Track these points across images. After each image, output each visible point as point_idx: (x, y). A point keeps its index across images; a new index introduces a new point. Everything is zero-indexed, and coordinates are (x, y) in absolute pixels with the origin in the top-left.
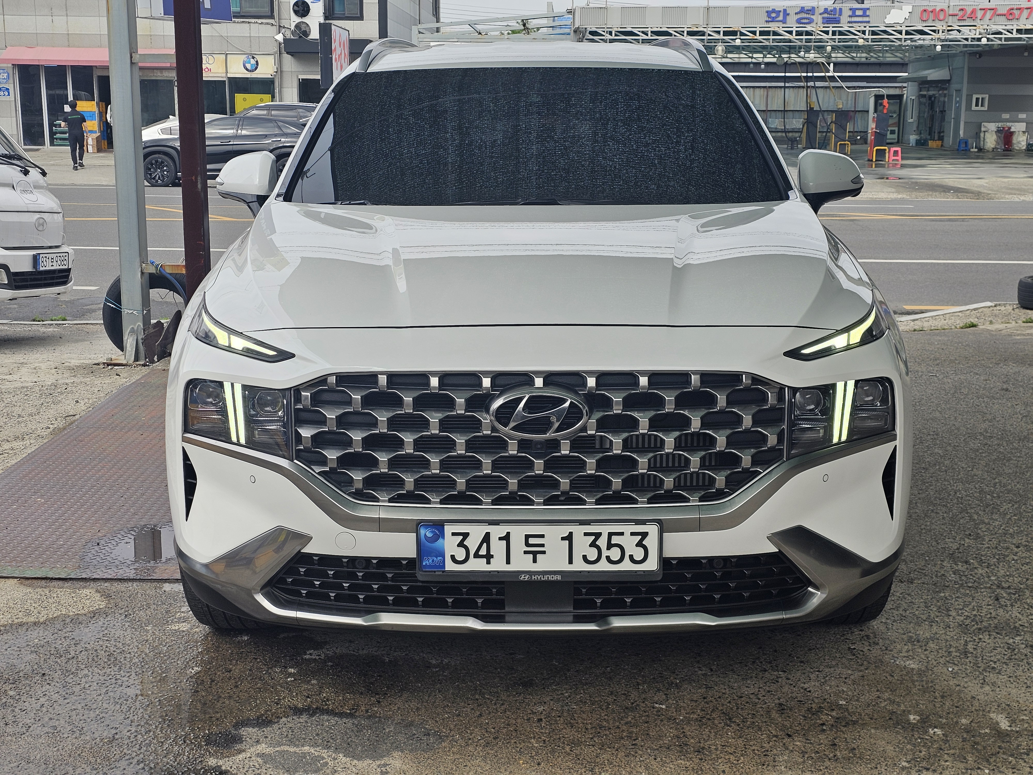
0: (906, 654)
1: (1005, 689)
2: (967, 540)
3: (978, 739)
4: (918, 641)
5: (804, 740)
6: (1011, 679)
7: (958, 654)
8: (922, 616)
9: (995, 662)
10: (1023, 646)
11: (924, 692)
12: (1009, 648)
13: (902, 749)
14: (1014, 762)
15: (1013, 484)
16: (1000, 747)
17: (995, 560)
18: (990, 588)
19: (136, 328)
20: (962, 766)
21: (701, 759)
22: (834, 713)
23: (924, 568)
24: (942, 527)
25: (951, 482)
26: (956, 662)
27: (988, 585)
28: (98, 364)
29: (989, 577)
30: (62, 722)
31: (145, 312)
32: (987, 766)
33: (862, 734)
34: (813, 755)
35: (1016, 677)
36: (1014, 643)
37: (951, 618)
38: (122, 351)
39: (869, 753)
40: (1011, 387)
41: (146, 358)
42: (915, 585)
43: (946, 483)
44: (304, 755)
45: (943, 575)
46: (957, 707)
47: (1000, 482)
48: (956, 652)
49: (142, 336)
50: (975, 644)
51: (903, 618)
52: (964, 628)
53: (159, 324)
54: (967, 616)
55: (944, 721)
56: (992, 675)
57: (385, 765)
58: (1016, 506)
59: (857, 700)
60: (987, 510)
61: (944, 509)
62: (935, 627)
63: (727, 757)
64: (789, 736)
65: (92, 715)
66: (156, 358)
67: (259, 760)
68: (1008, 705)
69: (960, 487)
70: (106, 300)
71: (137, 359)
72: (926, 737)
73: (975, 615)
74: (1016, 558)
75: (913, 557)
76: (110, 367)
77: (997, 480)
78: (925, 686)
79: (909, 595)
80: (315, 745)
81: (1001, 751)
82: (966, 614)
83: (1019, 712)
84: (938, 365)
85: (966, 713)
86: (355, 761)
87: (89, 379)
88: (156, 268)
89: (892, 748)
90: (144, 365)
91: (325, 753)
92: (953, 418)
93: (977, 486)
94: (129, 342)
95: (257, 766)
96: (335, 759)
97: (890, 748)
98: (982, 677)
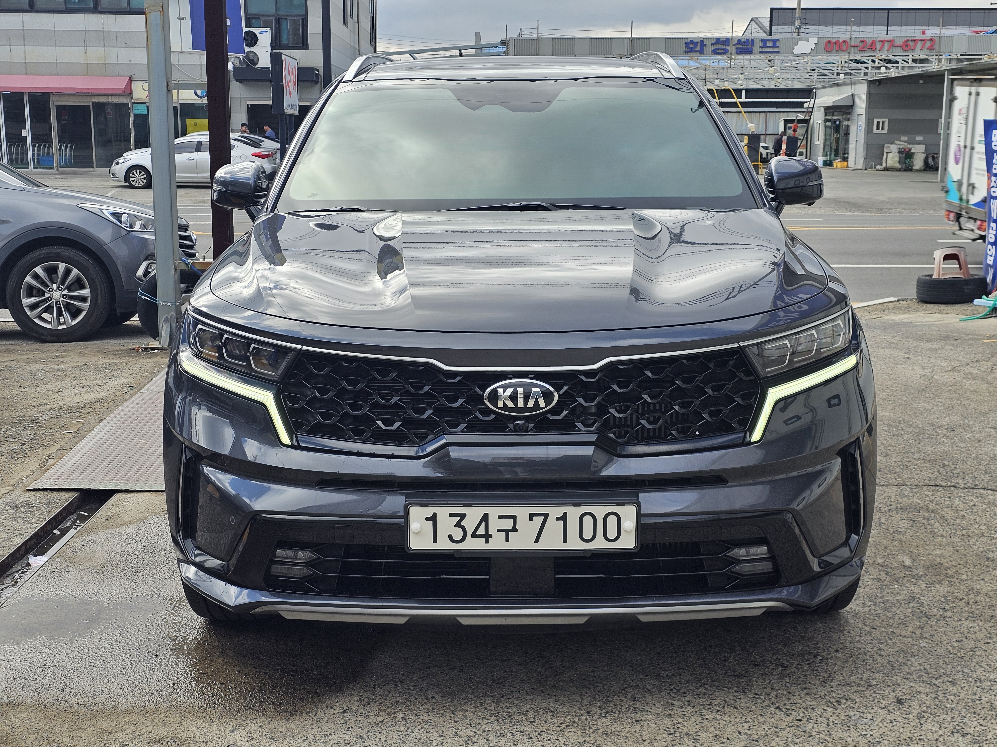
12: (911, 520)
14: (915, 581)
16: (905, 574)
19: (169, 317)
28: (136, 349)
29: (896, 479)
31: (177, 303)
32: (896, 583)
38: (158, 339)
49: (174, 324)
68: (911, 552)
70: (141, 293)
71: (171, 343)
74: (916, 467)
88: (188, 265)
94: (164, 331)
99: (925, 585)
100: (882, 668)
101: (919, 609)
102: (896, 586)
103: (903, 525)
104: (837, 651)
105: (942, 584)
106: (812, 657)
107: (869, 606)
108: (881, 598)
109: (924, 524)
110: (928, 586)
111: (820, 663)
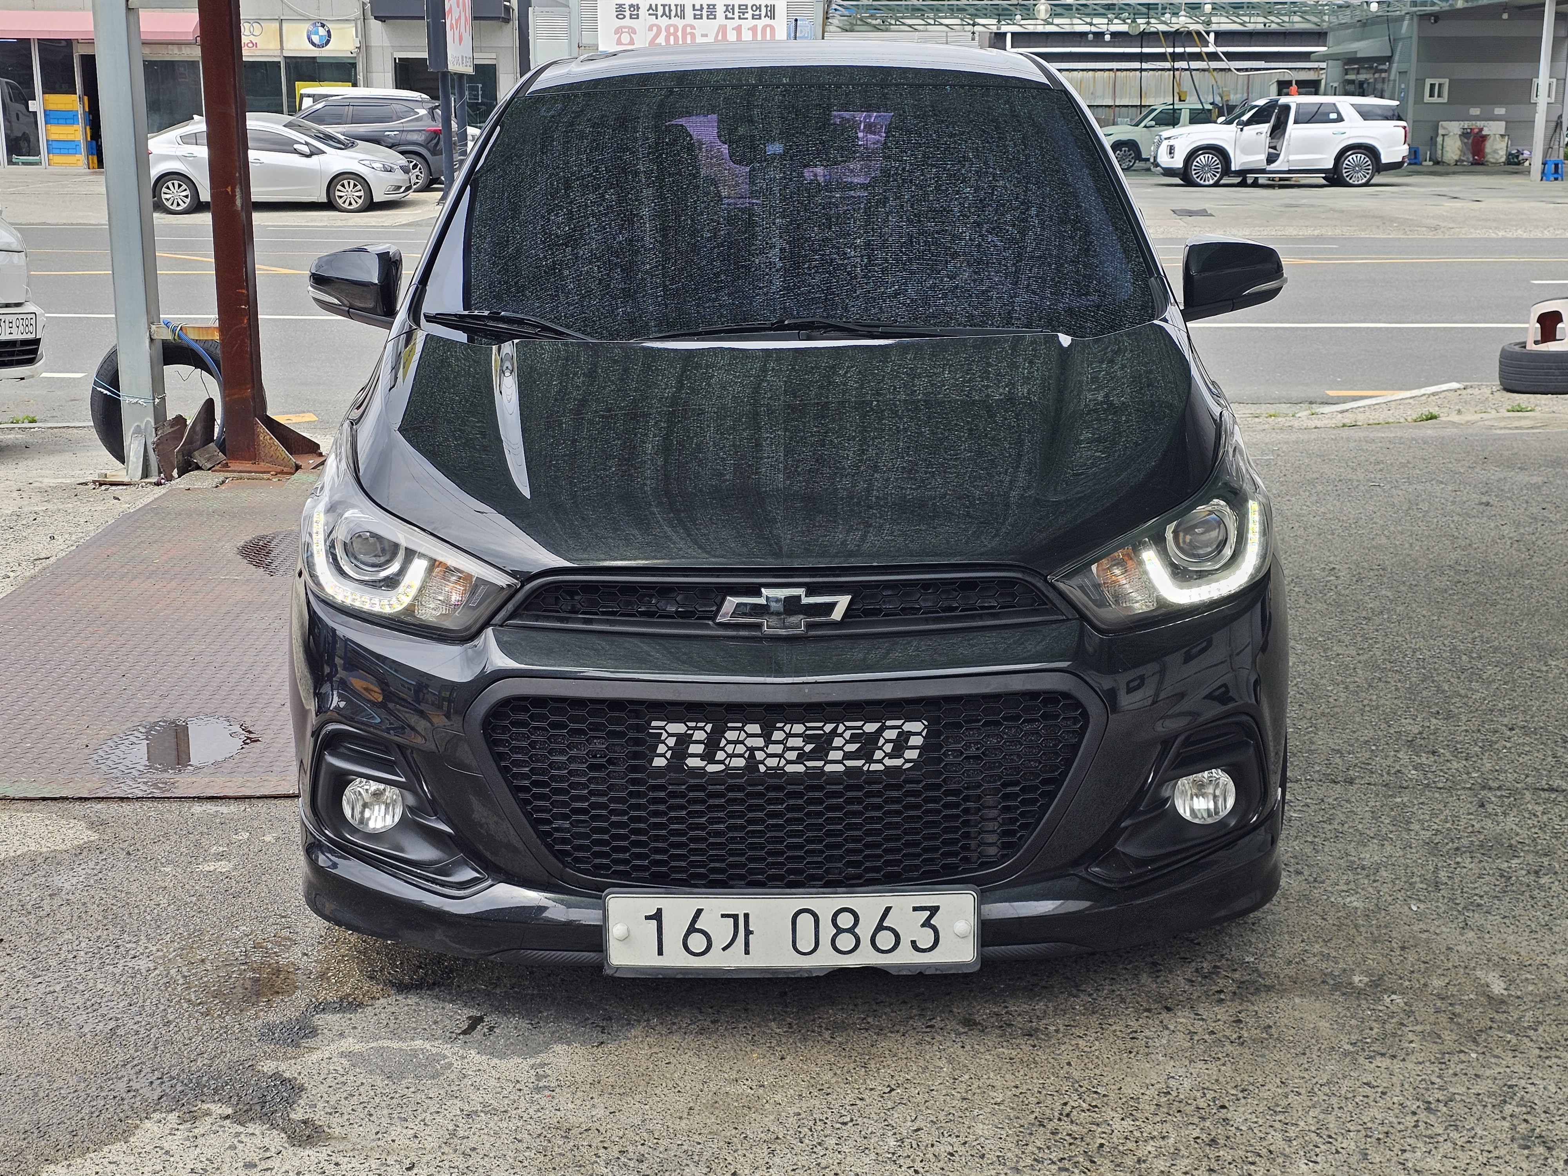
0: (1345, 888)
1: (1498, 935)
2: (1434, 721)
3: (1458, 1009)
4: (1363, 869)
5: (1193, 1016)
6: (1507, 921)
7: (1425, 886)
8: (1368, 832)
9: (1481, 897)
10: (1524, 872)
11: (1375, 942)
12: (1502, 876)
13: (1344, 1025)
14: (1514, 1041)
15: (1501, 639)
16: (1492, 1020)
17: (1477, 749)
18: (1470, 789)
19: (143, 427)
20: (1435, 1048)
21: (1034, 1046)
22: (1237, 976)
23: (1370, 761)
24: (1396, 701)
25: (1408, 637)
26: (1422, 898)
27: (1469, 786)
28: (86, 484)
29: (1468, 773)
30: (31, 1010)
31: (157, 401)
32: (1474, 1047)
33: (1282, 1006)
34: (1207, 1037)
35: (1514, 917)
36: (1510, 867)
37: (1412, 833)
38: (123, 463)
39: (1293, 1031)
40: (1493, 500)
41: (160, 473)
42: (1356, 786)
43: (1400, 639)
44: (415, 1053)
45: (1399, 771)
46: (1424, 962)
47: (1482, 636)
48: (1422, 882)
49: (152, 438)
50: (1450, 870)
51: (1338, 835)
52: (1433, 848)
53: (180, 420)
54: (1437, 830)
55: (1407, 983)
56: (1476, 915)
57: (543, 1065)
58: (1507, 670)
59: (1273, 956)
60: (1462, 678)
61: (1397, 677)
62: (1388, 848)
63: (1073, 1042)
64: (1168, 1009)
65: (79, 1000)
66: (175, 473)
67: (343, 1061)
68: (1504, 959)
69: (1421, 643)
70: (95, 383)
71: (146, 474)
72: (1380, 1008)
73: (1449, 829)
74: (1508, 745)
75: (1352, 745)
76: (103, 487)
77: (1476, 634)
78: (1376, 933)
79: (1348, 801)
80: (433, 1037)
81: (1495, 1025)
82: (1436, 827)
83: (1520, 969)
84: (1381, 470)
85: (1439, 972)
86: (495, 1061)
87: (70, 505)
88: (173, 331)
89: (1327, 1025)
90: (158, 484)
91: (447, 1049)
92: (1407, 546)
93: (1446, 642)
94: (134, 447)
95: (341, 1071)
96: (463, 1058)
97: (1323, 1024)
98: (1462, 918)
102: (1474, 1055)
103: (1485, 888)
108: (1441, 1088)
109: (1528, 885)
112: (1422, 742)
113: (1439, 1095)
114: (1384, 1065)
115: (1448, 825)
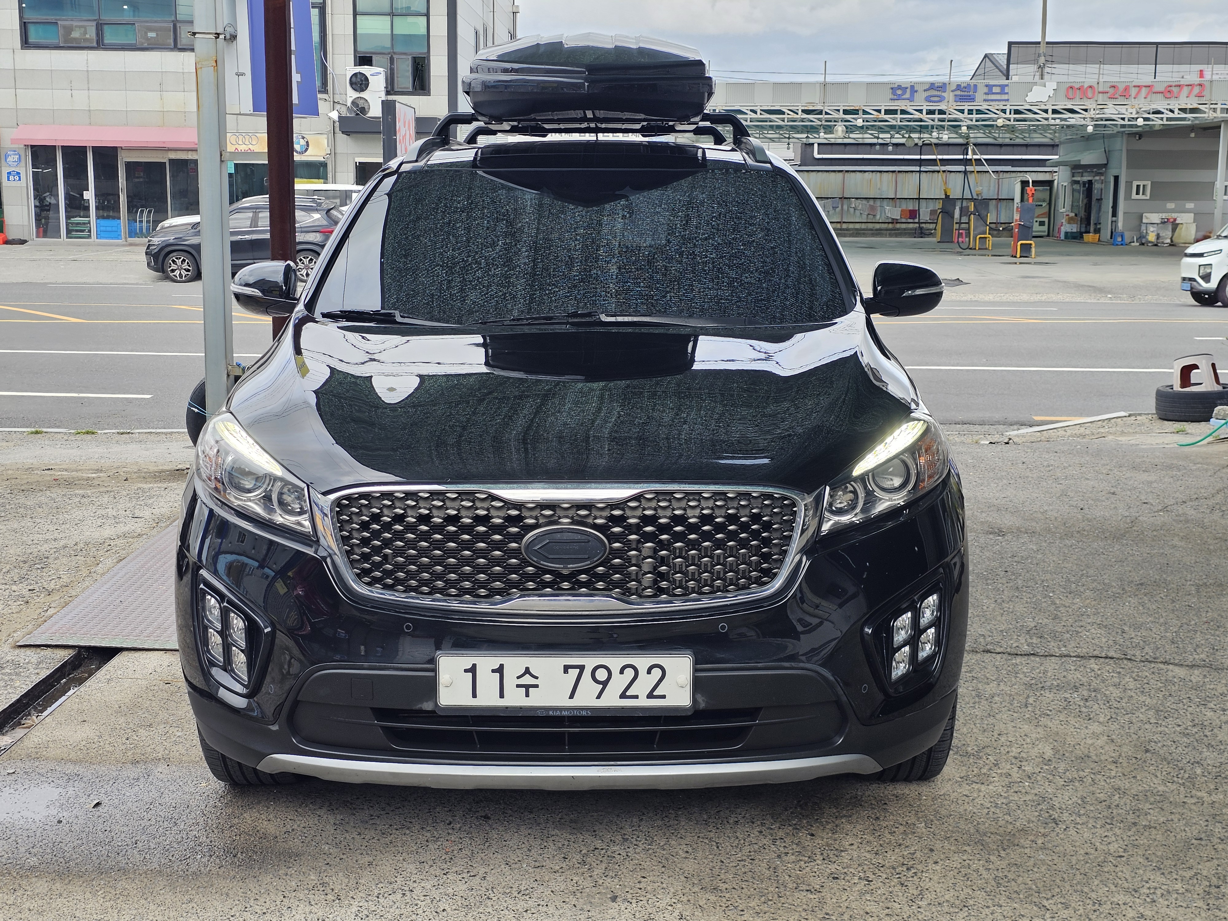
2: (1046, 620)
14: (1051, 778)
17: (1068, 635)
23: (1001, 641)
25: (1041, 573)
26: (1016, 711)
29: (1059, 648)
37: (1018, 679)
52: (1028, 686)
60: (1069, 597)
61: (1029, 595)
62: (1002, 686)
70: (189, 404)
82: (1033, 676)
88: (244, 369)
98: (1037, 721)
99: (1063, 783)
100: (986, 885)
101: (1048, 812)
102: (1027, 784)
103: (1054, 707)
104: (936, 863)
105: (1083, 781)
106: (905, 870)
107: (988, 808)
108: (1005, 798)
109: (1079, 706)
110: (1065, 784)
111: (913, 877)
112: (1036, 631)
113: (1004, 801)
114: (976, 787)
115: (1041, 675)
